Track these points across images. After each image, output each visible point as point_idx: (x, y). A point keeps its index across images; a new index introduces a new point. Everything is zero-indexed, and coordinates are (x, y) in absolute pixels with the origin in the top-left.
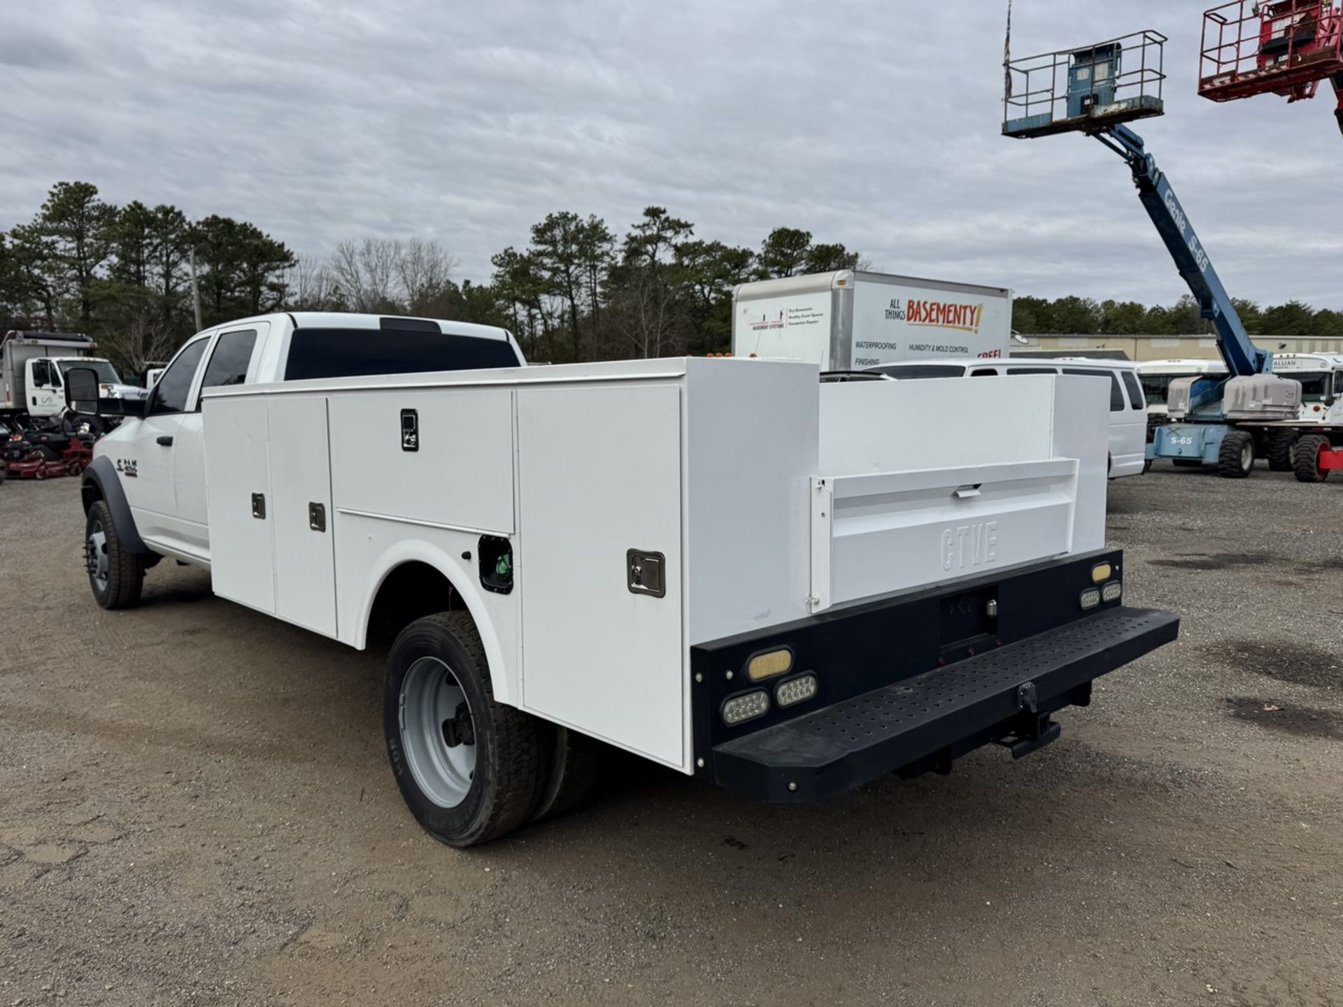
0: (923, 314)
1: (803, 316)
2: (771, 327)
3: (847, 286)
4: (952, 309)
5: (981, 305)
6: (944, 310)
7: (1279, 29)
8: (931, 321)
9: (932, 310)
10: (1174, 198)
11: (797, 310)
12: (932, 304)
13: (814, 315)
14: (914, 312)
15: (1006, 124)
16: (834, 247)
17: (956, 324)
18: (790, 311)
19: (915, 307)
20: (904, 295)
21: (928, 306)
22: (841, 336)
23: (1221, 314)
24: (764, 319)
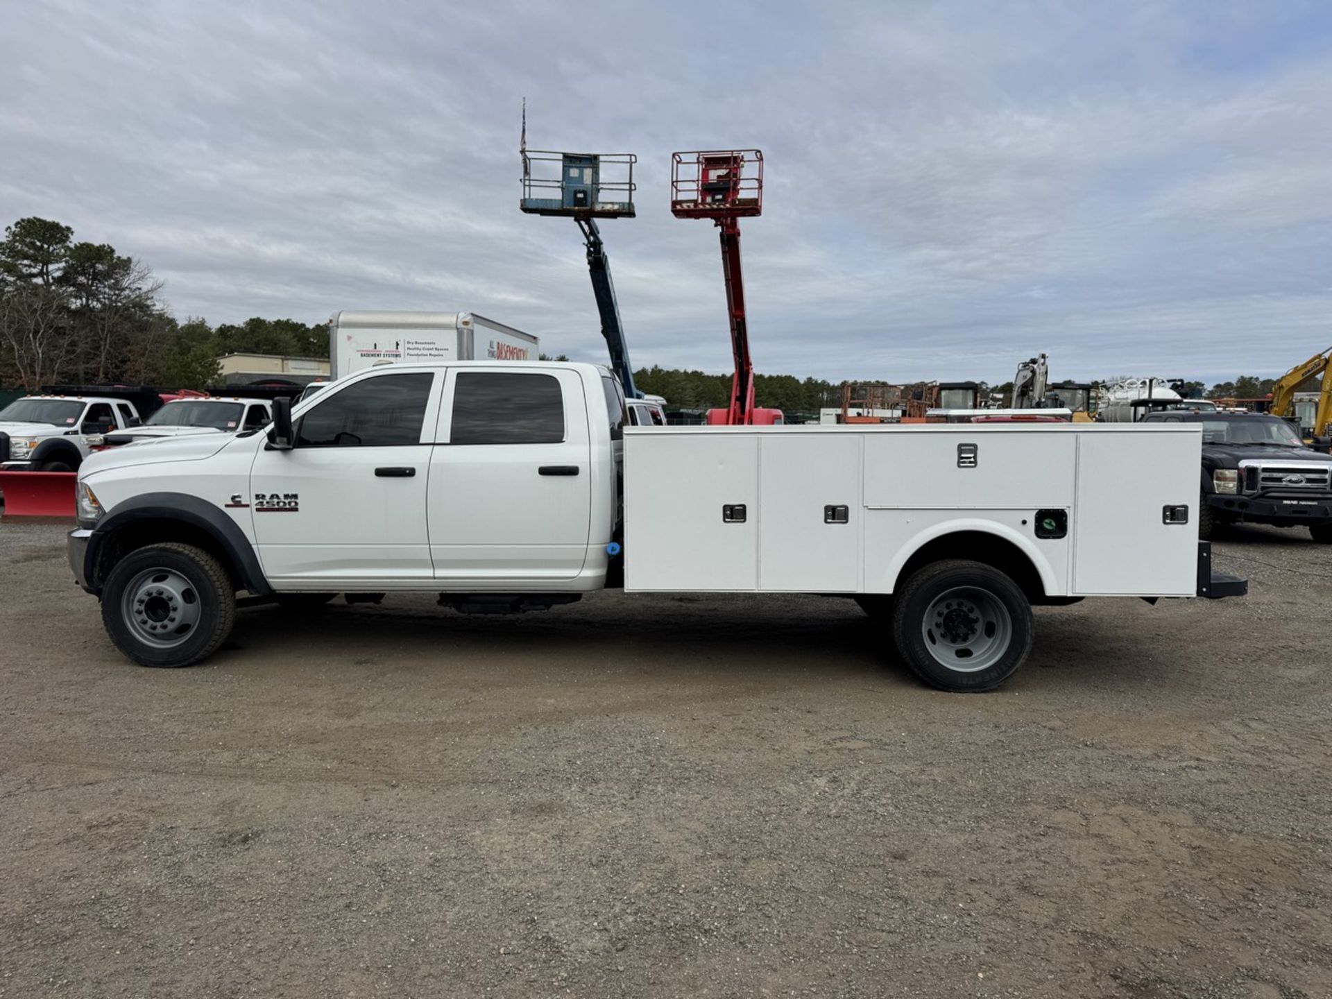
0: (503, 354)
1: (424, 349)
2: (385, 355)
3: (470, 327)
4: (514, 350)
7: (714, 175)
8: (507, 360)
9: (507, 351)
11: (416, 343)
13: (437, 349)
15: (524, 201)
18: (409, 343)
19: (500, 347)
21: (506, 348)
24: (375, 348)
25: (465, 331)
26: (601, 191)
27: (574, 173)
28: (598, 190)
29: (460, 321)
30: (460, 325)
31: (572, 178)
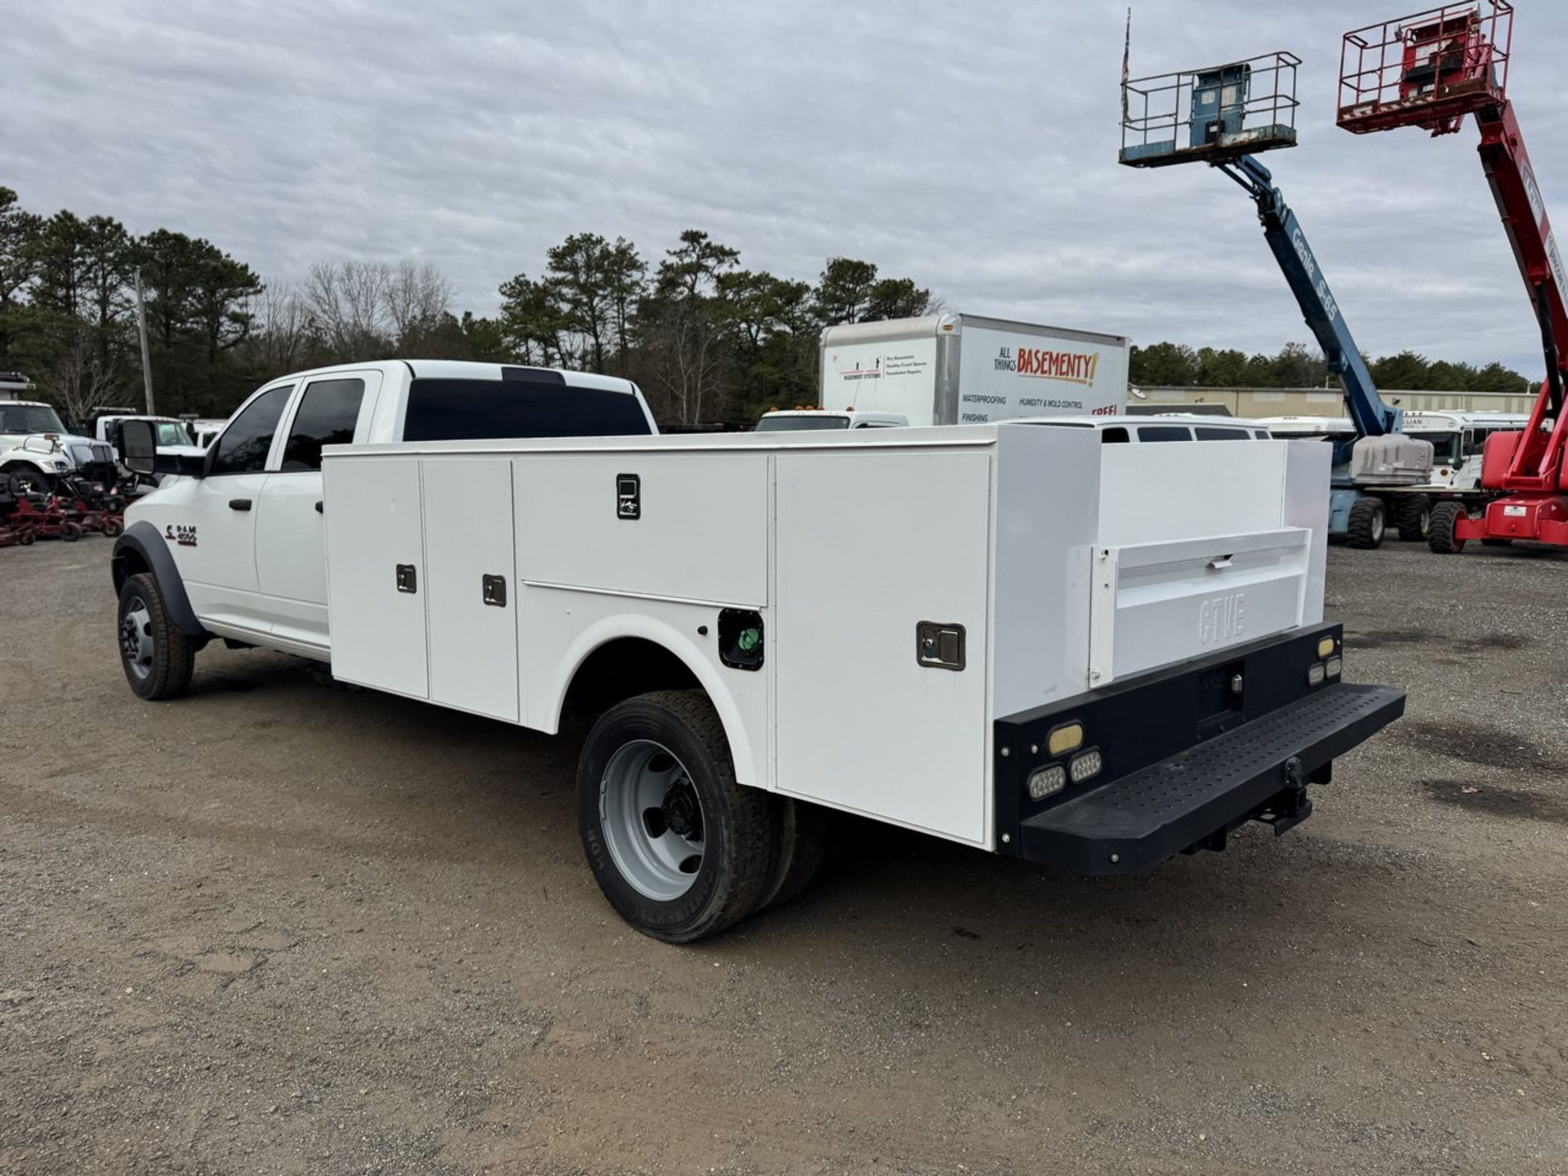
0: (1035, 365)
1: (903, 365)
2: (866, 376)
3: (953, 331)
4: (1066, 358)
5: (1096, 356)
6: (1056, 360)
7: (1423, 54)
8: (1043, 372)
9: (1044, 360)
10: (1302, 238)
11: (896, 358)
12: (1044, 354)
13: (915, 364)
14: (1025, 362)
15: (1123, 152)
16: (902, 283)
17: (1070, 376)
18: (889, 359)
19: (1026, 356)
20: (1016, 343)
21: (1040, 356)
22: (947, 388)
23: (1350, 367)
24: (858, 368)
25: (947, 338)
26: (1247, 116)
27: (1208, 98)
28: (1243, 116)
29: (941, 325)
30: (941, 331)
31: (1205, 105)
